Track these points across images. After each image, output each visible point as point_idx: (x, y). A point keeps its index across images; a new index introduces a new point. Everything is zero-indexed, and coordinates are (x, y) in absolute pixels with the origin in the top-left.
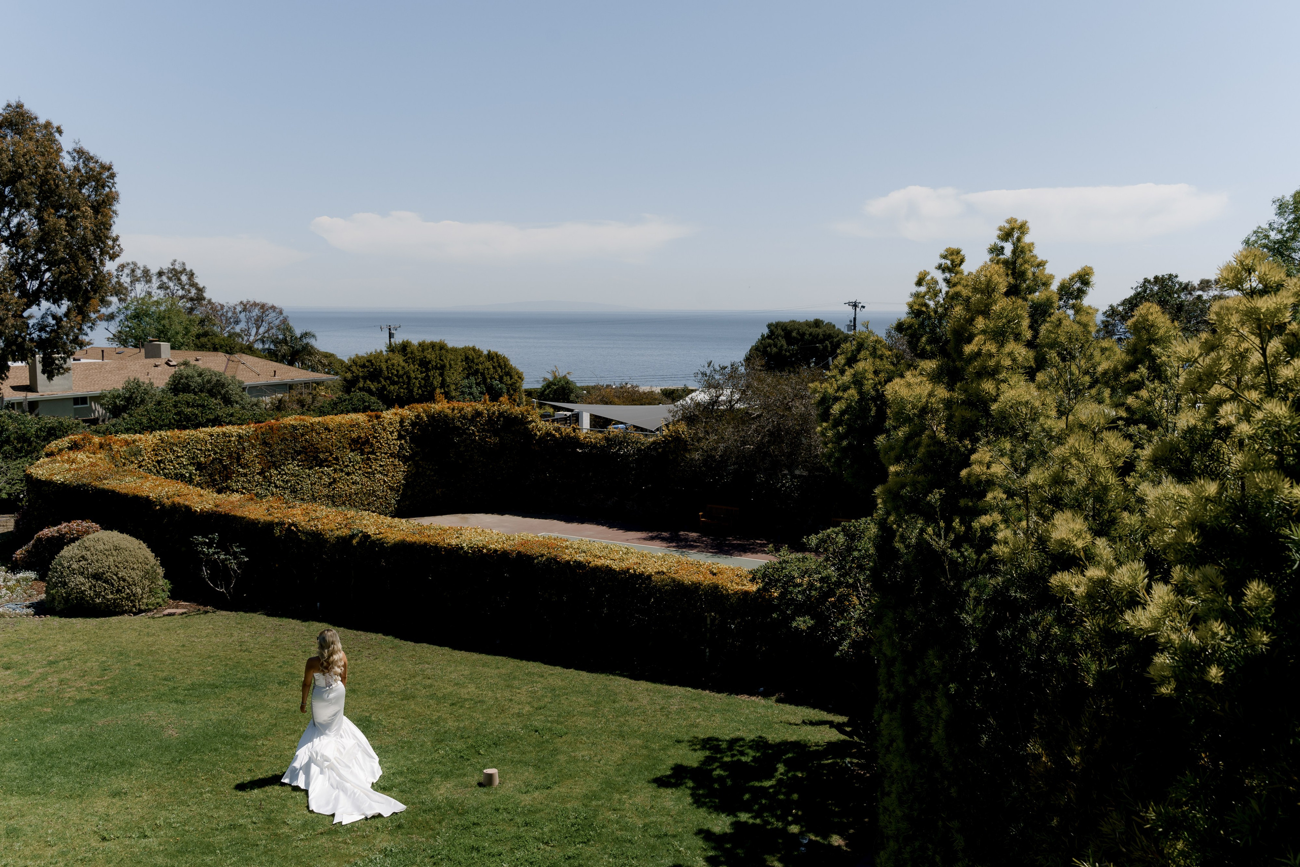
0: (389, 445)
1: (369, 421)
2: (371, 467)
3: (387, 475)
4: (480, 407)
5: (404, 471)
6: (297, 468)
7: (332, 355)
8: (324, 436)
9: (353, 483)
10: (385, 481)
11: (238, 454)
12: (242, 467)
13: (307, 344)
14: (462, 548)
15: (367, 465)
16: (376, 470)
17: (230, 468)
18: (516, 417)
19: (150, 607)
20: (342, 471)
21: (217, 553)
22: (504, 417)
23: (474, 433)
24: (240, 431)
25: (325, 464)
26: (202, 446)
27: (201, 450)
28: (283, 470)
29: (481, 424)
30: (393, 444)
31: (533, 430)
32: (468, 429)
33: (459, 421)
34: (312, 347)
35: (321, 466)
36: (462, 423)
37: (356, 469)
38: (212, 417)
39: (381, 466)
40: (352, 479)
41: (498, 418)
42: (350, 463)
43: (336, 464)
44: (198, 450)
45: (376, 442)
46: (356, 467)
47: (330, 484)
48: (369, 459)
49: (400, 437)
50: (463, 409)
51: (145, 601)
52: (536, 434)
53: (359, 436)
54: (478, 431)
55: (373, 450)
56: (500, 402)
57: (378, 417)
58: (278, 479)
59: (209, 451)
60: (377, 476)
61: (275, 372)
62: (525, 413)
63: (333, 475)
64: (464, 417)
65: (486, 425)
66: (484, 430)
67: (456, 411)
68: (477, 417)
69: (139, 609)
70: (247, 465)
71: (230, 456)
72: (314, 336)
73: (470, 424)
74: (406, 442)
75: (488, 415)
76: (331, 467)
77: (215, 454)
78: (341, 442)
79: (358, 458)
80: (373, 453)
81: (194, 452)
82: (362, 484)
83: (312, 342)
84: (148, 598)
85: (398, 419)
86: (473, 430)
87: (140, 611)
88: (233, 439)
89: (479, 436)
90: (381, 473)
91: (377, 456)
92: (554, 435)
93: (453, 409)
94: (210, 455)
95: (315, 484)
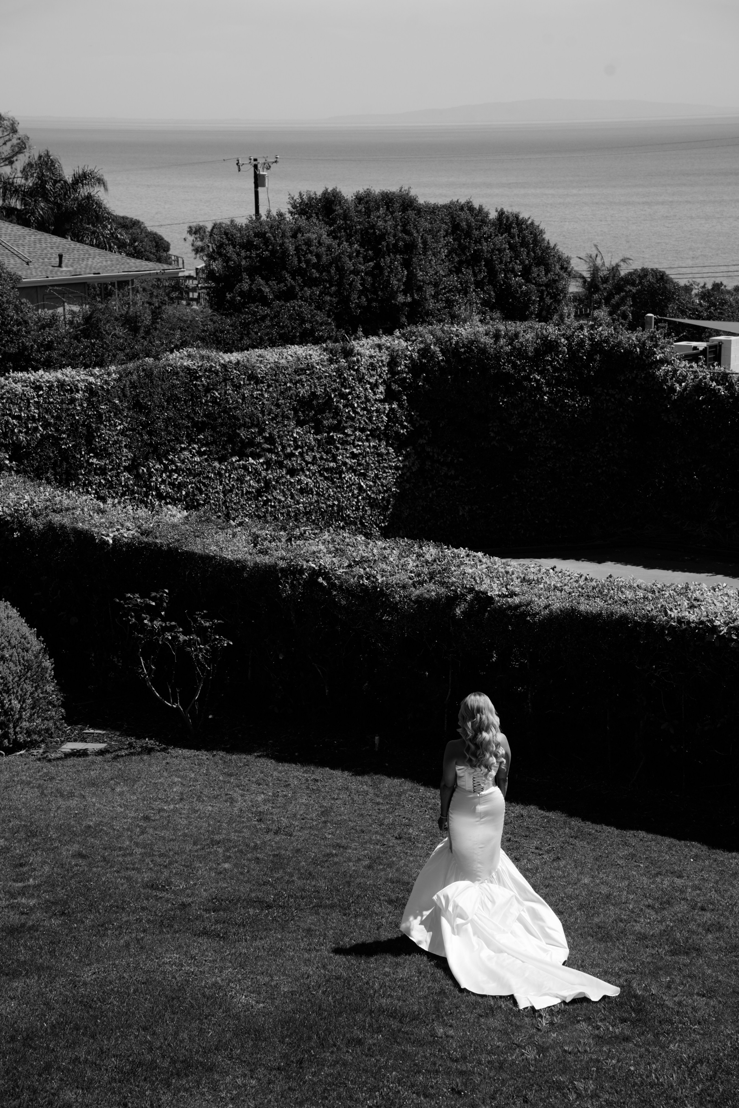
0: (369, 412)
1: (331, 361)
2: (334, 459)
3: (364, 476)
4: (551, 330)
5: (397, 468)
6: (197, 459)
8: (247, 393)
9: (302, 491)
10: (360, 488)
11: (89, 427)
12: (96, 456)
13: (89, 197)
15: (327, 453)
16: (345, 464)
17: (74, 457)
18: (629, 352)
19: (35, 737)
20: (280, 465)
21: (171, 629)
22: (602, 351)
23: (539, 387)
24: (91, 379)
25: (249, 451)
26: (21, 410)
27: (18, 418)
28: (172, 462)
29: (554, 367)
30: (377, 411)
31: (665, 381)
32: (527, 378)
33: (509, 362)
34: (99, 205)
35: (242, 456)
36: (514, 366)
37: (307, 463)
38: (13, 350)
39: (354, 456)
40: (299, 482)
41: (590, 355)
42: (296, 449)
43: (270, 451)
44: (14, 417)
45: (345, 406)
46: (309, 459)
47: (259, 493)
48: (331, 441)
49: (390, 396)
50: (516, 335)
51: (25, 724)
52: (672, 390)
53: (313, 394)
54: (548, 384)
55: (340, 422)
56: (595, 319)
57: (348, 353)
58: (163, 482)
59: (34, 419)
60: (347, 476)
61: (61, 256)
62: (649, 343)
63: (264, 473)
64: (520, 352)
65: (565, 370)
66: (559, 381)
67: (502, 341)
68: (545, 353)
69: (15, 740)
70: (105, 450)
71: (73, 432)
72: (100, 181)
73: (531, 367)
74: (401, 406)
75: (569, 346)
76: (259, 457)
77: (45, 427)
78: (278, 406)
79: (311, 439)
80: (339, 428)
81: (7, 422)
82: (318, 494)
83: (98, 192)
84: (30, 719)
85: (385, 358)
86: (537, 381)
87: (17, 746)
88: (78, 396)
89: (550, 393)
90: (354, 471)
91: (347, 435)
92: (714, 392)
93: (497, 336)
94: (36, 429)
95: (231, 491)
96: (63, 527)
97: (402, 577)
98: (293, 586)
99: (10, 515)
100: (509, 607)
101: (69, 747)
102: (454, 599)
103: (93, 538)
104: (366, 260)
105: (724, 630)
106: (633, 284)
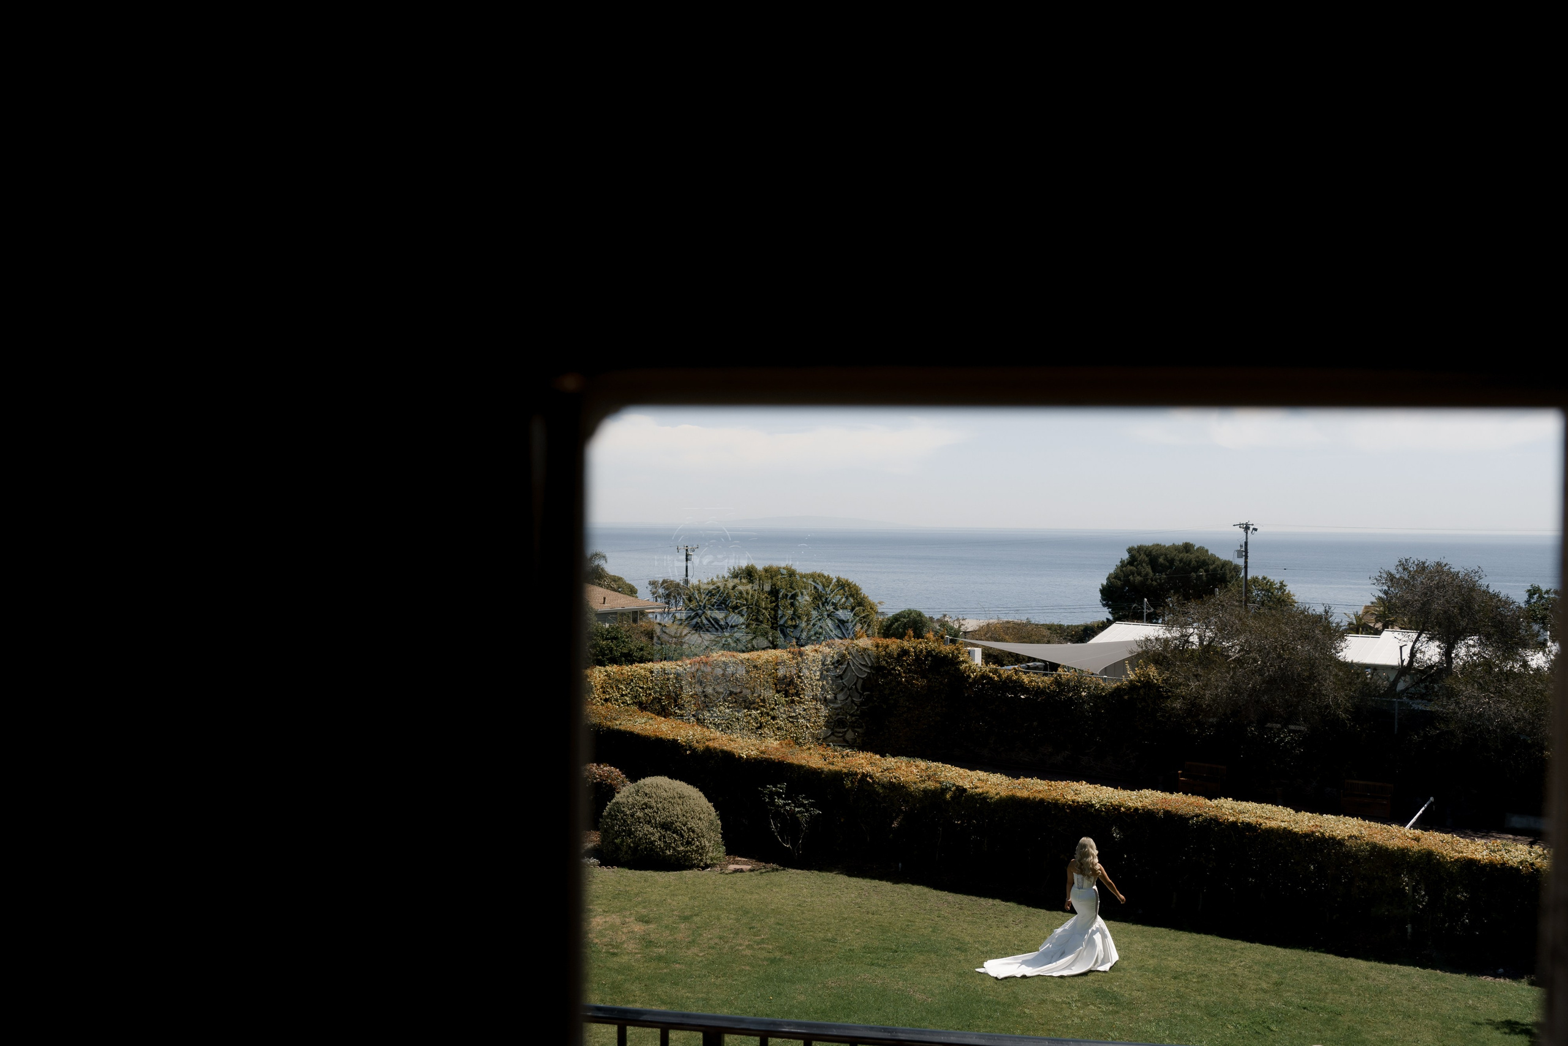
0: (812, 686)
1: (793, 658)
2: (795, 712)
3: (809, 720)
4: (906, 644)
5: (825, 717)
6: (727, 711)
7: (620, 579)
8: (753, 675)
9: (778, 729)
10: (807, 727)
11: (676, 693)
12: (679, 708)
13: (598, 566)
14: (1092, 806)
15: (791, 708)
16: (800, 714)
17: (668, 709)
18: (946, 657)
19: (715, 861)
20: (768, 714)
21: (789, 804)
22: (932, 656)
23: (900, 674)
24: (678, 668)
25: (752, 706)
26: (644, 684)
27: (642, 688)
28: (715, 712)
29: (907, 663)
30: (816, 685)
31: (965, 672)
32: (894, 669)
33: (884, 660)
34: (603, 570)
35: (749, 709)
36: (887, 662)
37: (781, 713)
38: (625, 651)
39: (805, 710)
40: (777, 723)
41: (926, 657)
42: (776, 706)
43: (762, 706)
44: (640, 688)
45: (801, 683)
46: (782, 711)
47: (758, 728)
48: (793, 701)
49: (822, 677)
50: (887, 646)
51: (710, 854)
52: (969, 677)
53: (785, 676)
54: (904, 672)
55: (798, 691)
56: (927, 639)
57: (801, 654)
58: (710, 723)
59: (650, 689)
60: (801, 721)
61: (605, 598)
62: (956, 652)
63: (760, 719)
64: (890, 655)
65: (913, 665)
66: (910, 671)
67: (880, 649)
68: (903, 656)
69: (706, 863)
70: (683, 705)
71: (668, 696)
72: (604, 557)
73: (896, 663)
74: (827, 683)
75: (915, 652)
76: (757, 709)
77: (655, 693)
78: (767, 682)
79: (783, 700)
80: (797, 694)
81: (637, 690)
82: (786, 730)
83: (602, 563)
84: (713, 852)
85: (820, 657)
86: (899, 671)
87: (707, 866)
88: (672, 676)
89: (906, 677)
90: (804, 718)
91: (801, 698)
92: (991, 678)
93: (877, 646)
94: (650, 694)
95: (743, 729)
96: (715, 749)
97: (911, 778)
98: (852, 782)
99: (685, 742)
100: (977, 794)
101: (732, 867)
102: (944, 790)
103: (734, 755)
104: (771, 602)
105: (1098, 806)
106: (904, 618)
